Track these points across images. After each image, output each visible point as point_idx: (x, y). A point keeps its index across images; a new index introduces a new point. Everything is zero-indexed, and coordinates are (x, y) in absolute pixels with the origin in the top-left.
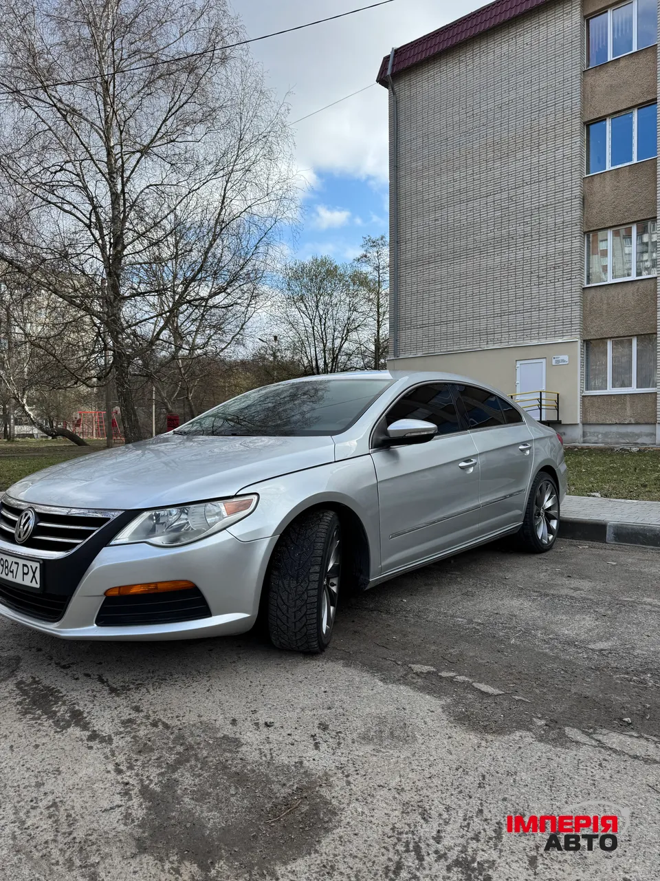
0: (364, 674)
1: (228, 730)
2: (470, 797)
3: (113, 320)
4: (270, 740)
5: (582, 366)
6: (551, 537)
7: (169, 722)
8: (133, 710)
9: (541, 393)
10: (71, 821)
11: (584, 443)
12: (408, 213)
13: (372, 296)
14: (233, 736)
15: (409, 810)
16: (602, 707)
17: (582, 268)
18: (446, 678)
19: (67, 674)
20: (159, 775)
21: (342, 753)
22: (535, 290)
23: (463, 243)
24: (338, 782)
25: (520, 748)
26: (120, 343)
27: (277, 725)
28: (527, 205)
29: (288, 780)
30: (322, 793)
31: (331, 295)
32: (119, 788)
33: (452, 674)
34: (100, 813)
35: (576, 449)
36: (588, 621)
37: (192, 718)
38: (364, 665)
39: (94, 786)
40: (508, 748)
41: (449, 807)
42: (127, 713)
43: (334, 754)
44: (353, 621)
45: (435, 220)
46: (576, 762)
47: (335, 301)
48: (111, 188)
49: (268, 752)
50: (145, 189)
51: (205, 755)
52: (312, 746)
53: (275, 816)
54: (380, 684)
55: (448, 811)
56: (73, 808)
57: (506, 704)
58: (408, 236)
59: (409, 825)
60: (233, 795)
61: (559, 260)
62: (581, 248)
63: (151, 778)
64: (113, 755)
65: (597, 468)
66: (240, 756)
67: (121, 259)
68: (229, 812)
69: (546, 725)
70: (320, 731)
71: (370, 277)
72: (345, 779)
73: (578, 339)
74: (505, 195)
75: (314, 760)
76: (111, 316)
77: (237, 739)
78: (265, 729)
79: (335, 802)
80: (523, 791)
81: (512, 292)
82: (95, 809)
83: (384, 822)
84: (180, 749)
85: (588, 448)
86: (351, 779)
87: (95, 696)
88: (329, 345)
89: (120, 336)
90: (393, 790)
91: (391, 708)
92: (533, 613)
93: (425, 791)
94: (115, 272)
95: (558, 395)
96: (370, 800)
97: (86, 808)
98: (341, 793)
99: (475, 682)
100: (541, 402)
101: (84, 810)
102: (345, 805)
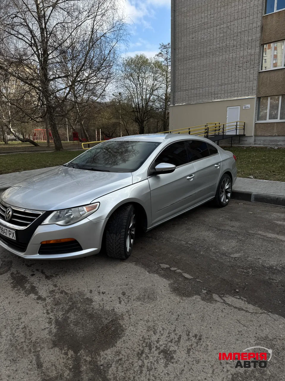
0: (142, 269)
1: (88, 295)
2: (172, 325)
3: (46, 91)
4: (104, 299)
5: (256, 109)
6: (227, 200)
7: (67, 291)
8: (54, 286)
9: (237, 122)
10: (31, 333)
11: (255, 144)
12: (180, 34)
13: (164, 73)
14: (90, 298)
15: (150, 330)
16: (230, 284)
17: (259, 63)
18: (173, 271)
19: (30, 269)
20: (62, 315)
21: (129, 305)
22: (237, 73)
23: (205, 50)
24: (126, 317)
25: (194, 303)
26: (49, 102)
27: (107, 293)
28: (236, 31)
29: (108, 317)
30: (120, 322)
31: (145, 73)
32: (48, 320)
33: (175, 269)
34: (41, 331)
35: (251, 148)
36: (233, 243)
37: (75, 290)
38: (143, 264)
39: (39, 320)
40: (190, 303)
41: (164, 328)
42: (52, 288)
43: (126, 306)
44: (141, 243)
45: (192, 38)
46: (213, 310)
47: (146, 76)
48: (40, 26)
49: (102, 305)
50: (56, 25)
51: (79, 306)
52: (118, 302)
53: (102, 332)
54: (148, 273)
55: (163, 330)
56: (31, 328)
57: (193, 283)
58: (180, 46)
59: (148, 336)
60: (88, 323)
61: (249, 59)
62: (260, 52)
63: (59, 316)
64: (46, 306)
65: (257, 159)
66: (92, 306)
67: (47, 62)
68: (86, 330)
69: (206, 293)
70: (122, 296)
71: (163, 64)
72: (129, 316)
73: (255, 96)
74: (225, 25)
75: (118, 308)
76: (44, 89)
77: (91, 299)
78: (102, 295)
79: (124, 326)
80: (192, 322)
81: (226, 74)
82: (39, 329)
83: (140, 334)
84: (70, 303)
85: (256, 147)
86: (131, 316)
87: (40, 280)
88: (144, 97)
89: (49, 98)
90: (145, 321)
91: (150, 285)
92: (212, 239)
93: (156, 321)
94: (44, 67)
95: (245, 123)
96: (136, 325)
97: (36, 328)
98: (127, 322)
99: (183, 273)
100: (237, 127)
101: (35, 330)
102: (127, 328)
